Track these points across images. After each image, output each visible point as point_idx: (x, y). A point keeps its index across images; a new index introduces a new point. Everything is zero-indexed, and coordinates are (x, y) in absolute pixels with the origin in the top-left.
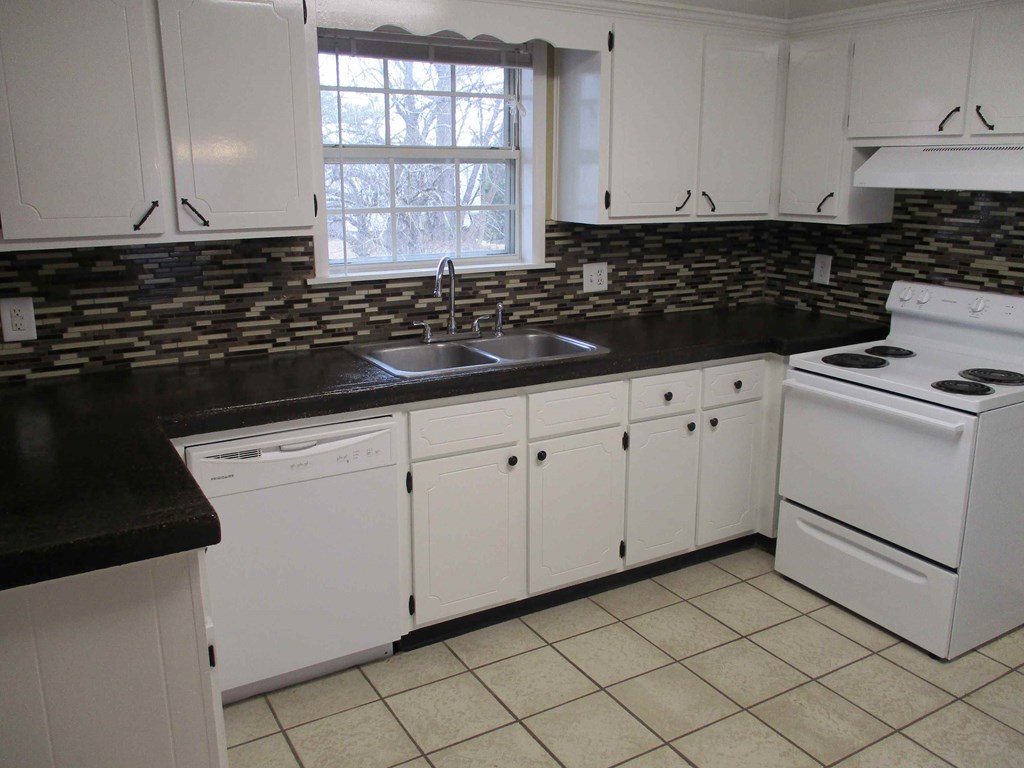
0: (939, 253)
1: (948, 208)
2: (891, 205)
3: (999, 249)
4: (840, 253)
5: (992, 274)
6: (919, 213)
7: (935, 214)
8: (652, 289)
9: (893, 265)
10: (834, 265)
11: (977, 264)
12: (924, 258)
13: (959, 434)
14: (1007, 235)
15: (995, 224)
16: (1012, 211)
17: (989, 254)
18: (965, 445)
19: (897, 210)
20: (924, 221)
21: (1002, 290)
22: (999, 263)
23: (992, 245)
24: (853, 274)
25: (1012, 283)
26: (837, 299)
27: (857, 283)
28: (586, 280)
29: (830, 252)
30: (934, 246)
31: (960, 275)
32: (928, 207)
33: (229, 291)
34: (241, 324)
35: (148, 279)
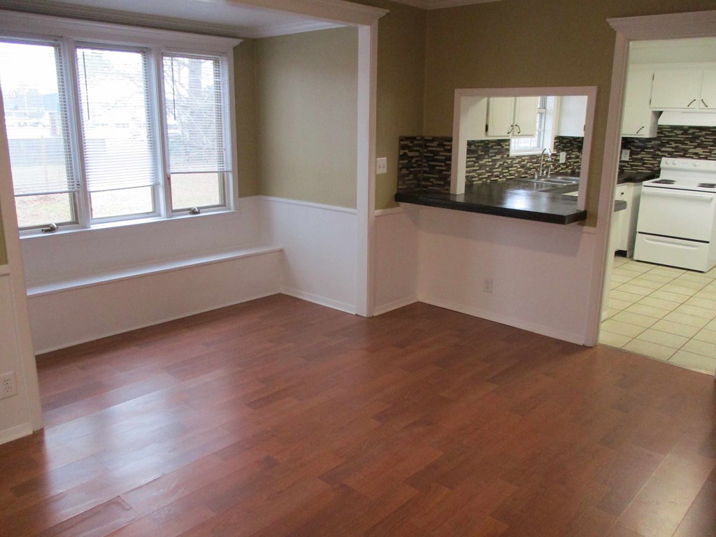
0: (676, 147)
1: (680, 132)
2: (657, 131)
3: (699, 146)
4: (633, 149)
5: (696, 154)
6: (667, 134)
7: (674, 134)
8: (574, 162)
9: (657, 152)
10: (630, 153)
11: (691, 151)
12: (670, 150)
13: (712, 199)
14: (702, 141)
15: (698, 137)
16: (704, 133)
17: (695, 147)
18: (713, 203)
19: (658, 133)
20: (670, 137)
21: (700, 158)
22: (699, 150)
23: (696, 144)
24: (639, 156)
25: (703, 156)
26: (632, 166)
27: (641, 160)
28: (560, 159)
29: (629, 149)
30: (674, 145)
31: (684, 154)
32: (672, 132)
33: (494, 158)
34: (495, 170)
35: (480, 153)
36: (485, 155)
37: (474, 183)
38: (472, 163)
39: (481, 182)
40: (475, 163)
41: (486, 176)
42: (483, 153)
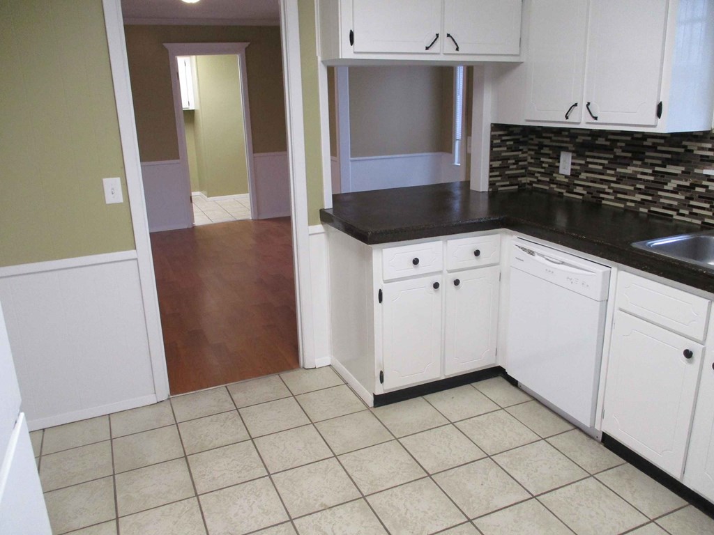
33: (657, 169)
34: (660, 193)
35: (618, 152)
36: (632, 159)
37: (604, 202)
38: (601, 167)
39: (622, 206)
40: (605, 168)
41: (638, 197)
42: (629, 155)
